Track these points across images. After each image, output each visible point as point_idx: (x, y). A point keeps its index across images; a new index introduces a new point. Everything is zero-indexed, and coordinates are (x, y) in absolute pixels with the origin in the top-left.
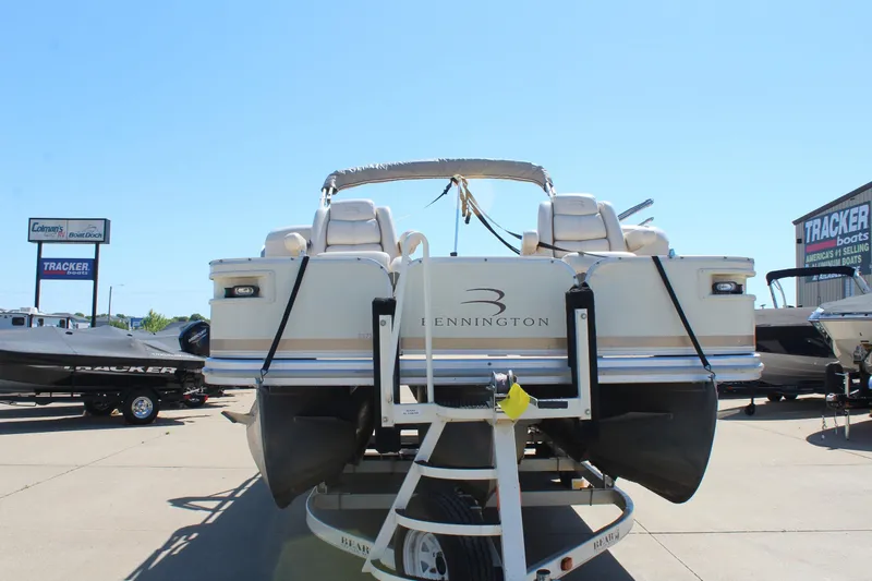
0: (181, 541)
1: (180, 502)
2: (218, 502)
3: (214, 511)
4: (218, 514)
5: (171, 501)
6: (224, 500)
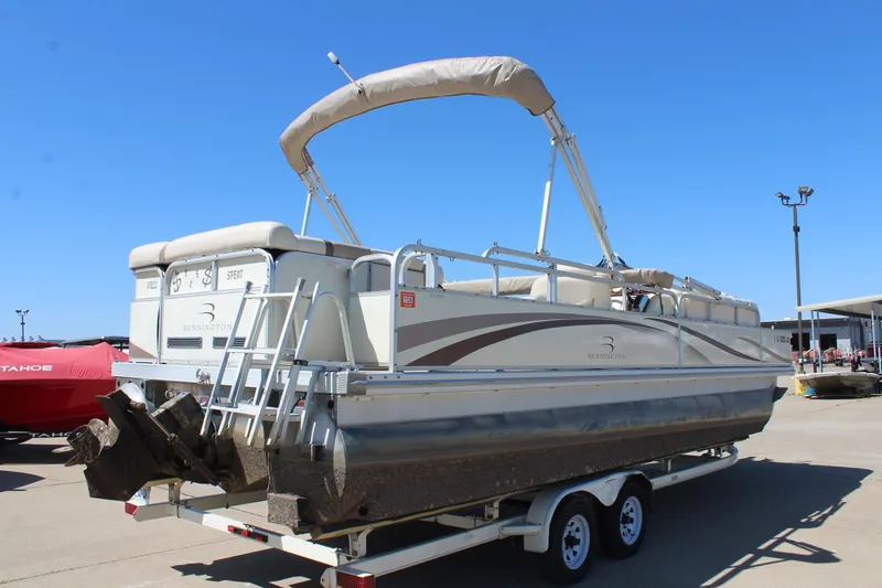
0: (814, 518)
1: (822, 556)
2: (776, 549)
3: (783, 540)
4: (780, 536)
5: (837, 560)
6: (769, 552)
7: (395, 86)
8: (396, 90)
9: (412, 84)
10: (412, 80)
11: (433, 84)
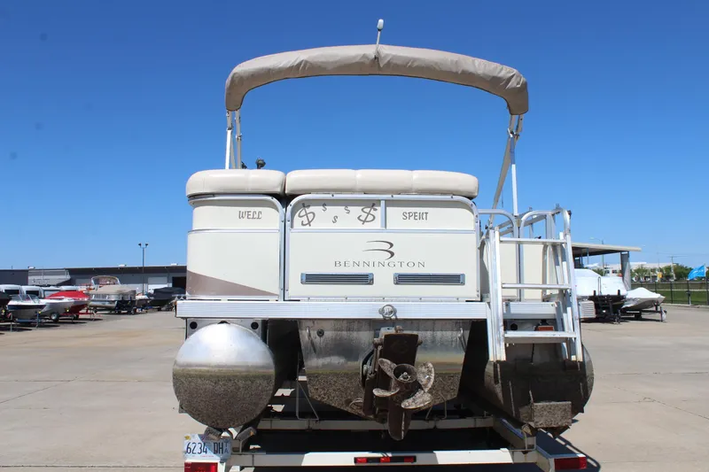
7: (416, 64)
8: (417, 67)
9: (437, 68)
10: (436, 63)
11: (457, 73)
